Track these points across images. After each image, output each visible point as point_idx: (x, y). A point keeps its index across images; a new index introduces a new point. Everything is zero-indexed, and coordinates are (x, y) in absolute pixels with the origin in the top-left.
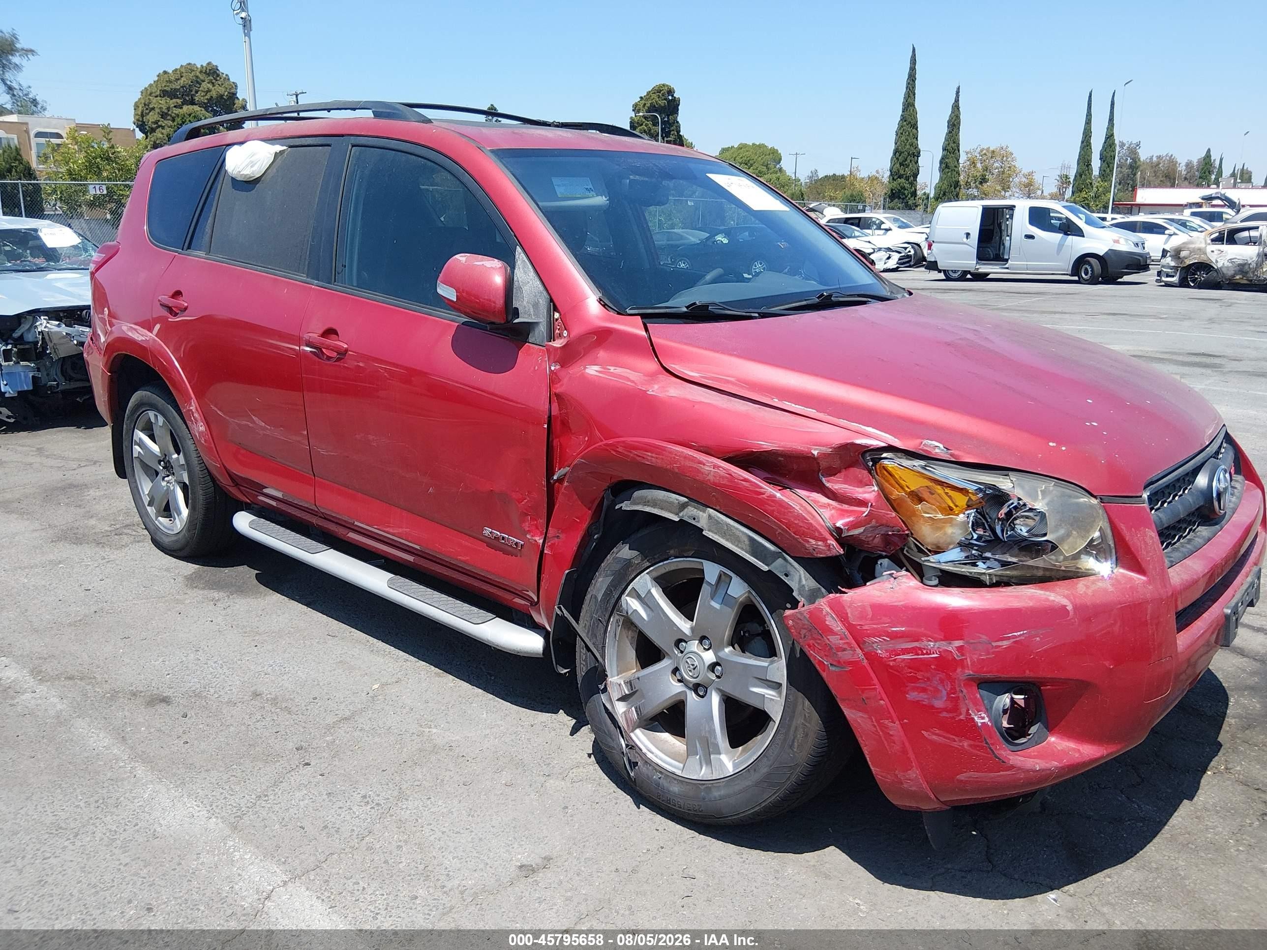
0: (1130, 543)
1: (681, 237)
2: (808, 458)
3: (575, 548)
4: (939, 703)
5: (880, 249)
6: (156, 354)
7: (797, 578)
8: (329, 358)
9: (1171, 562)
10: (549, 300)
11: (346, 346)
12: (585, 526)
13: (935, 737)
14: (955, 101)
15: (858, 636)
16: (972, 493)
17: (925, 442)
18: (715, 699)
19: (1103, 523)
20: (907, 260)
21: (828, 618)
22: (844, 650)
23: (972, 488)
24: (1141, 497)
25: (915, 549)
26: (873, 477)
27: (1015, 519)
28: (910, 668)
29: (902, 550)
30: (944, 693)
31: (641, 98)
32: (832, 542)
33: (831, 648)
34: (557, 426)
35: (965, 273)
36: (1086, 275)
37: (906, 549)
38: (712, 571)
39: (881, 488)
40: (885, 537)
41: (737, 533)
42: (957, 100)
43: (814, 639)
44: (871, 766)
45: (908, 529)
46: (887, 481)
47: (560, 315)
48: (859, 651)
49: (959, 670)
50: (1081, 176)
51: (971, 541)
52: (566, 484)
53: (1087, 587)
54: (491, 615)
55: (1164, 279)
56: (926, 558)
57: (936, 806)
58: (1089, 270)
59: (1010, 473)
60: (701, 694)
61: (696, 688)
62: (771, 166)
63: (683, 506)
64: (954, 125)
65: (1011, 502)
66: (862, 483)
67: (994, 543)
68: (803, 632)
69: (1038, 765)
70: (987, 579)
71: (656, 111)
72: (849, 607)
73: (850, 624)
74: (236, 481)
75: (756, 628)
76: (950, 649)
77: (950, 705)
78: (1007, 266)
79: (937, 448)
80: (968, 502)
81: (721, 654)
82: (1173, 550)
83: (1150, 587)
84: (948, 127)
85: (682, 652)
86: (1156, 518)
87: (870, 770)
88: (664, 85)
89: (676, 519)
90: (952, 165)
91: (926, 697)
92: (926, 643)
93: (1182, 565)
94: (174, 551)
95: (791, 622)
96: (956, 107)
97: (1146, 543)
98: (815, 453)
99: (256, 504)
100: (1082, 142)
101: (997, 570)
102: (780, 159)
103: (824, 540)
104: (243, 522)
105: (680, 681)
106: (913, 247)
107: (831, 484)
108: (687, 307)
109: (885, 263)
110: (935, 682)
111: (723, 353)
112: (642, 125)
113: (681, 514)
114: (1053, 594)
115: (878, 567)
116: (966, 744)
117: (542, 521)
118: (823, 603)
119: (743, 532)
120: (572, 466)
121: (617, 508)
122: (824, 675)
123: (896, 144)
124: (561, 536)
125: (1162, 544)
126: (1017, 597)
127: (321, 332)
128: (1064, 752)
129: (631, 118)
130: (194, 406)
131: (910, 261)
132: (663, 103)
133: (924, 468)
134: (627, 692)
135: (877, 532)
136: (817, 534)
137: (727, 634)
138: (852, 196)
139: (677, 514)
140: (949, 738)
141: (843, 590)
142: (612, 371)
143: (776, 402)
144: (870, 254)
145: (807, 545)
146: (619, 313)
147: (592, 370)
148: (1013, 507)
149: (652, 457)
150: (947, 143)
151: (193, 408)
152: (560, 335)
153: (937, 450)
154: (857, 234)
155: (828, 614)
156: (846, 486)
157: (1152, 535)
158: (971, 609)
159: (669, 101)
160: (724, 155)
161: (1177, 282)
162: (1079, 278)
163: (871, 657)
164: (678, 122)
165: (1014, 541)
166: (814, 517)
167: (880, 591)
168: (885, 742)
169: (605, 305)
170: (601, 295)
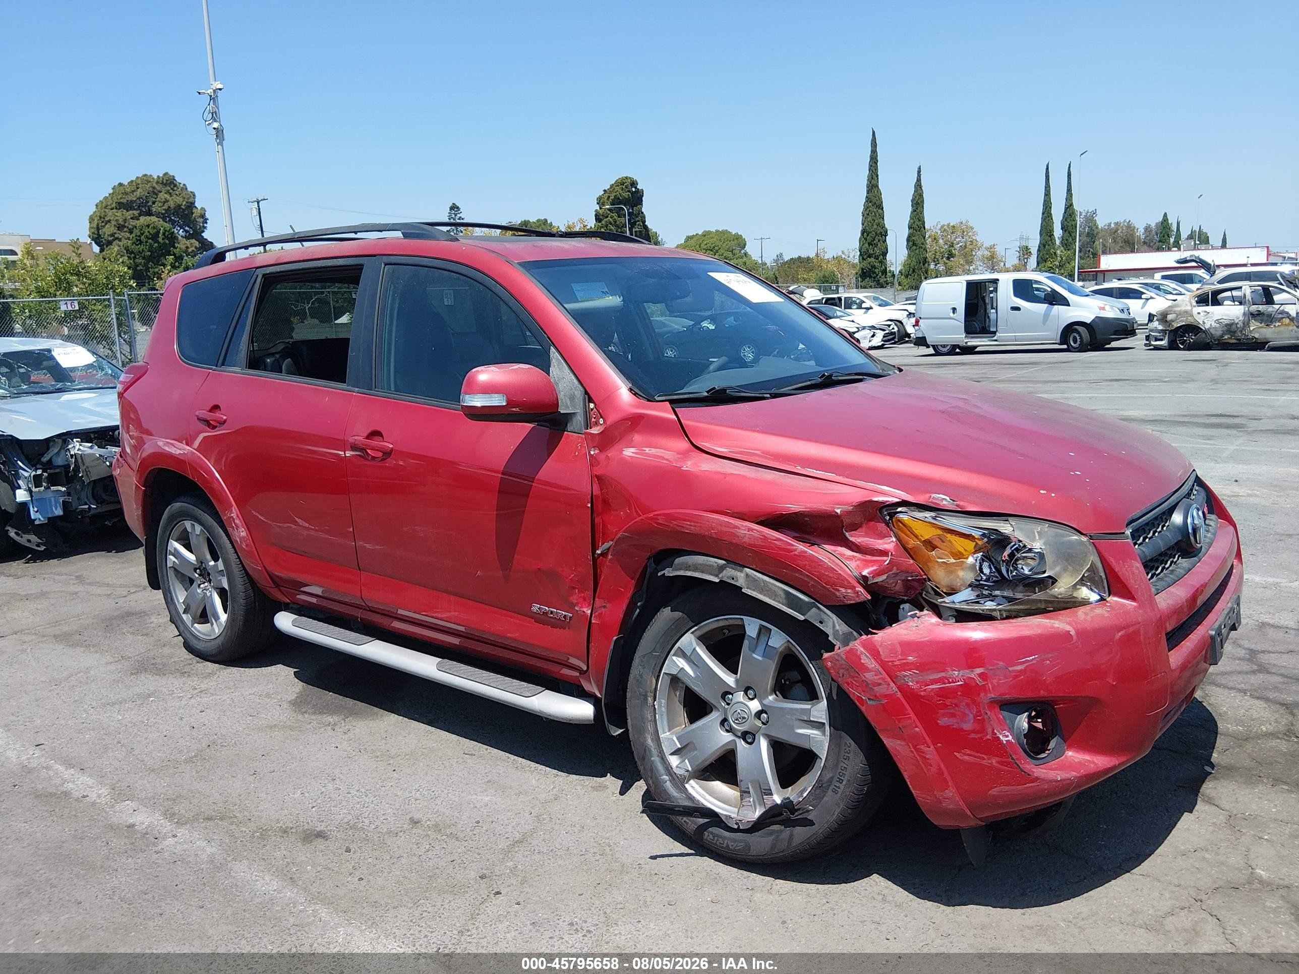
0: (1120, 574)
1: (665, 325)
2: (833, 516)
3: (622, 616)
4: (967, 726)
5: (864, 328)
6: (194, 466)
7: (831, 624)
8: (373, 458)
9: (1157, 590)
10: (584, 393)
11: (391, 446)
12: (629, 594)
13: (966, 758)
14: (917, 180)
15: (890, 671)
16: (978, 539)
17: (933, 495)
18: (764, 744)
19: (1094, 558)
20: (891, 337)
21: (863, 657)
22: (879, 684)
23: (977, 534)
24: (1124, 533)
25: (932, 593)
26: (891, 530)
27: (1017, 560)
28: (938, 696)
29: (921, 594)
30: (971, 716)
31: (605, 191)
32: (860, 589)
33: (868, 684)
34: (599, 506)
35: (954, 347)
36: (1075, 343)
37: (924, 593)
38: (752, 626)
39: (899, 539)
40: (905, 581)
41: (773, 588)
42: (919, 180)
43: (852, 677)
44: (911, 789)
45: (925, 574)
46: (902, 532)
47: (595, 405)
48: (892, 684)
49: (982, 695)
50: (1044, 246)
51: (981, 582)
52: (610, 557)
53: (1086, 614)
54: (540, 688)
55: (1153, 343)
56: (942, 600)
57: (972, 823)
58: (1078, 338)
59: (1009, 518)
60: (749, 741)
61: (744, 736)
62: (736, 252)
63: (722, 568)
64: (918, 203)
65: (1012, 544)
66: (882, 536)
67: (1001, 582)
68: (841, 671)
69: (1059, 776)
70: (997, 614)
71: (620, 203)
72: (880, 646)
73: (882, 661)
74: (277, 582)
75: (795, 675)
76: (973, 676)
77: (978, 727)
78: (995, 338)
79: (944, 500)
80: (975, 547)
81: (765, 702)
82: (1158, 580)
83: (1141, 611)
84: (912, 205)
85: (728, 704)
86: (1140, 552)
87: (911, 792)
88: (626, 178)
89: (717, 580)
90: (919, 242)
91: (955, 721)
92: (951, 672)
93: (1166, 593)
94: (212, 656)
95: (829, 664)
96: (918, 185)
97: (1133, 573)
98: (838, 511)
99: (294, 603)
100: (1043, 214)
101: (1005, 606)
102: (745, 245)
103: (853, 588)
104: (285, 621)
105: (728, 731)
106: (896, 325)
107: (855, 538)
108: (708, 392)
109: (870, 341)
110: (963, 707)
111: (746, 430)
112: (607, 217)
113: (720, 576)
114: (1057, 622)
115: (901, 611)
116: (994, 761)
117: (590, 593)
118: (857, 645)
119: (778, 587)
120: (615, 540)
121: (659, 574)
122: (863, 709)
123: (863, 224)
124: (607, 605)
125: (1148, 574)
126: (1027, 626)
127: (366, 434)
128: (1081, 763)
129: (596, 211)
130: (235, 512)
131: (895, 338)
132: (626, 195)
133: (934, 518)
134: (679, 746)
135: (897, 578)
136: (846, 583)
137: (770, 683)
138: (824, 277)
139: (717, 576)
140: (978, 757)
141: (874, 631)
142: (647, 451)
143: (799, 469)
144: (854, 333)
145: (838, 594)
146: (649, 400)
147: (629, 452)
148: (1015, 549)
149: (691, 525)
150: (912, 221)
151: (234, 515)
152: (597, 423)
153: (944, 502)
154: (839, 314)
155: (861, 652)
156: (868, 539)
157: (1138, 565)
158: (987, 640)
159: (633, 193)
160: (689, 243)
161: (1166, 345)
162: (1068, 346)
163: (903, 689)
164: (642, 213)
165: (1018, 580)
166: (842, 568)
167: (906, 629)
168: (923, 766)
169: (635, 394)
170: (631, 385)
